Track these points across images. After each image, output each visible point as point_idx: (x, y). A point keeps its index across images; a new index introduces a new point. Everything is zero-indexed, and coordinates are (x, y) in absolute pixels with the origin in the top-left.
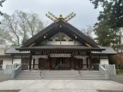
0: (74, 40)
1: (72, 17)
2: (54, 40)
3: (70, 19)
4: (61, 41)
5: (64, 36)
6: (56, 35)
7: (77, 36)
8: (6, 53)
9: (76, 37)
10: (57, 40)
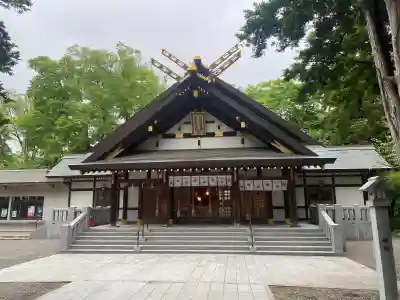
0: (238, 133)
1: (231, 62)
2: (179, 135)
3: (223, 69)
4: (201, 136)
5: (207, 122)
6: (185, 120)
7: (247, 121)
8: (49, 175)
9: (243, 125)
10: (187, 136)
